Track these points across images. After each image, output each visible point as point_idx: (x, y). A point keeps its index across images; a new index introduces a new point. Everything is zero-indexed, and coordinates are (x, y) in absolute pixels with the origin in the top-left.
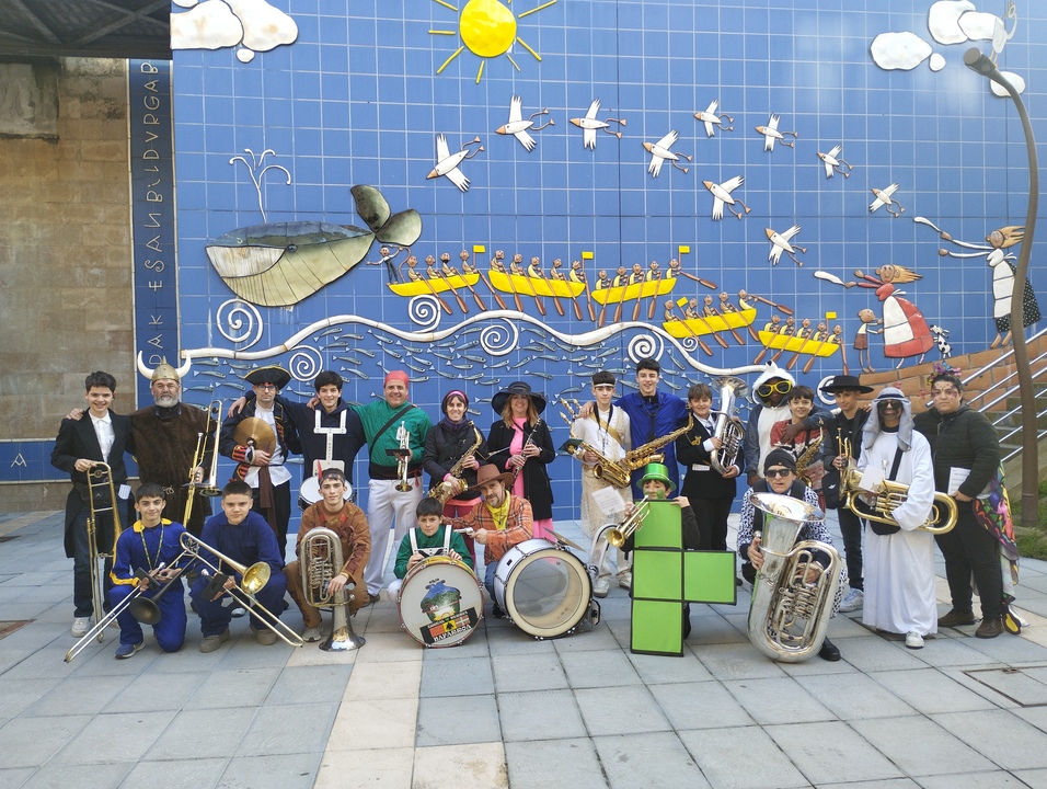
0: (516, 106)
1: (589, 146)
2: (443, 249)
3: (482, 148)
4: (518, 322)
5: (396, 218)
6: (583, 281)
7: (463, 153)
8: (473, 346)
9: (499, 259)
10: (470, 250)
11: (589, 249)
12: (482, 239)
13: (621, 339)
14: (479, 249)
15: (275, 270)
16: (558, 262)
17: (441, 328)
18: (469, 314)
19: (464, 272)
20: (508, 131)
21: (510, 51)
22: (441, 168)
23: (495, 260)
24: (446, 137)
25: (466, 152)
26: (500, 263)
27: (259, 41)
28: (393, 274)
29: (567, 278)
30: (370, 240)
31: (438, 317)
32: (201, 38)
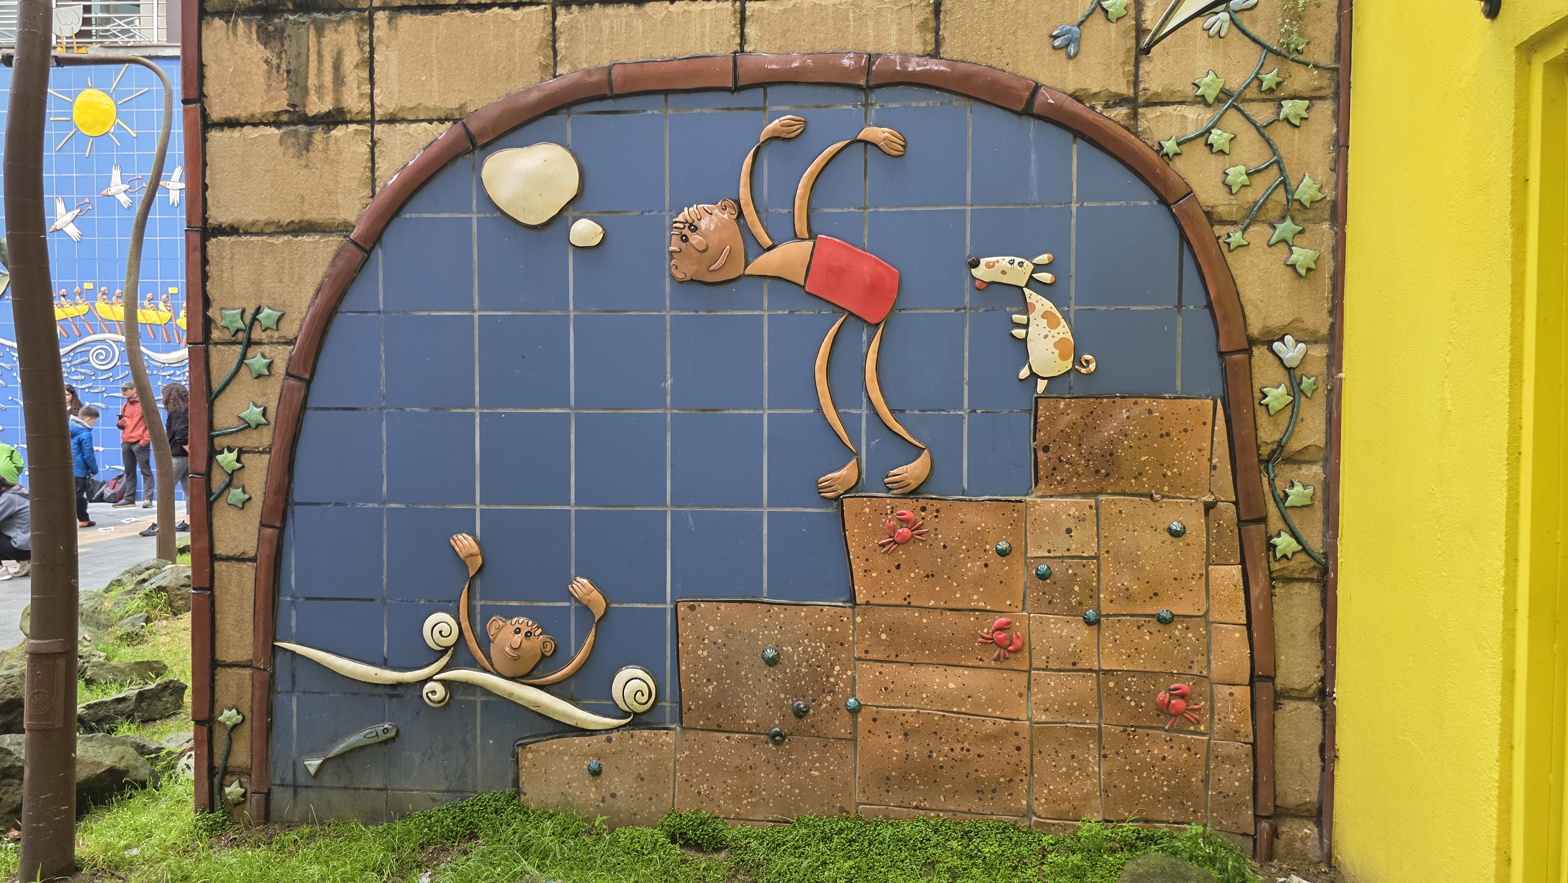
0: (116, 174)
1: (173, 203)
3: (90, 207)
4: (119, 344)
6: (170, 311)
7: (76, 212)
8: (84, 362)
9: (104, 294)
10: (81, 286)
11: (175, 285)
12: (89, 277)
14: (88, 286)
16: (149, 295)
18: (81, 336)
19: (76, 304)
20: (109, 193)
21: (112, 130)
22: (59, 224)
23: (100, 294)
24: (63, 199)
25: (79, 210)
26: (104, 297)
29: (157, 308)
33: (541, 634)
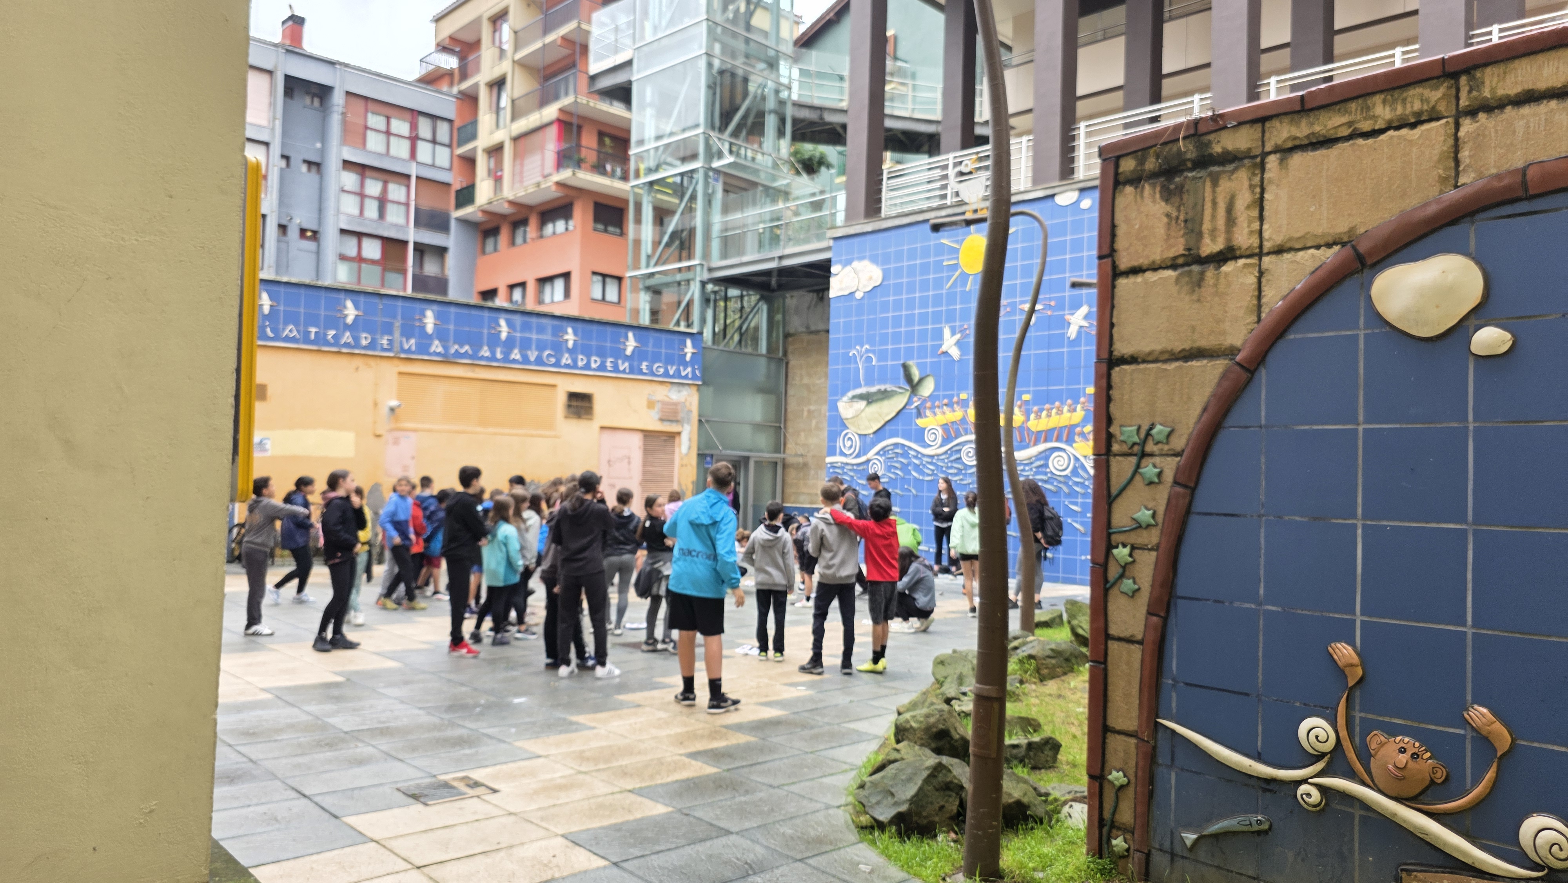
2: (945, 397)
3: (968, 331)
5: (921, 380)
7: (958, 336)
8: (958, 459)
10: (958, 396)
11: (1028, 392)
13: (1045, 455)
14: (964, 396)
15: (863, 415)
17: (941, 446)
18: (956, 438)
19: (954, 411)
22: (944, 348)
24: (949, 327)
25: (960, 335)
27: (865, 286)
28: (919, 414)
30: (908, 394)
31: (939, 440)
32: (841, 289)
33: (1430, 758)
